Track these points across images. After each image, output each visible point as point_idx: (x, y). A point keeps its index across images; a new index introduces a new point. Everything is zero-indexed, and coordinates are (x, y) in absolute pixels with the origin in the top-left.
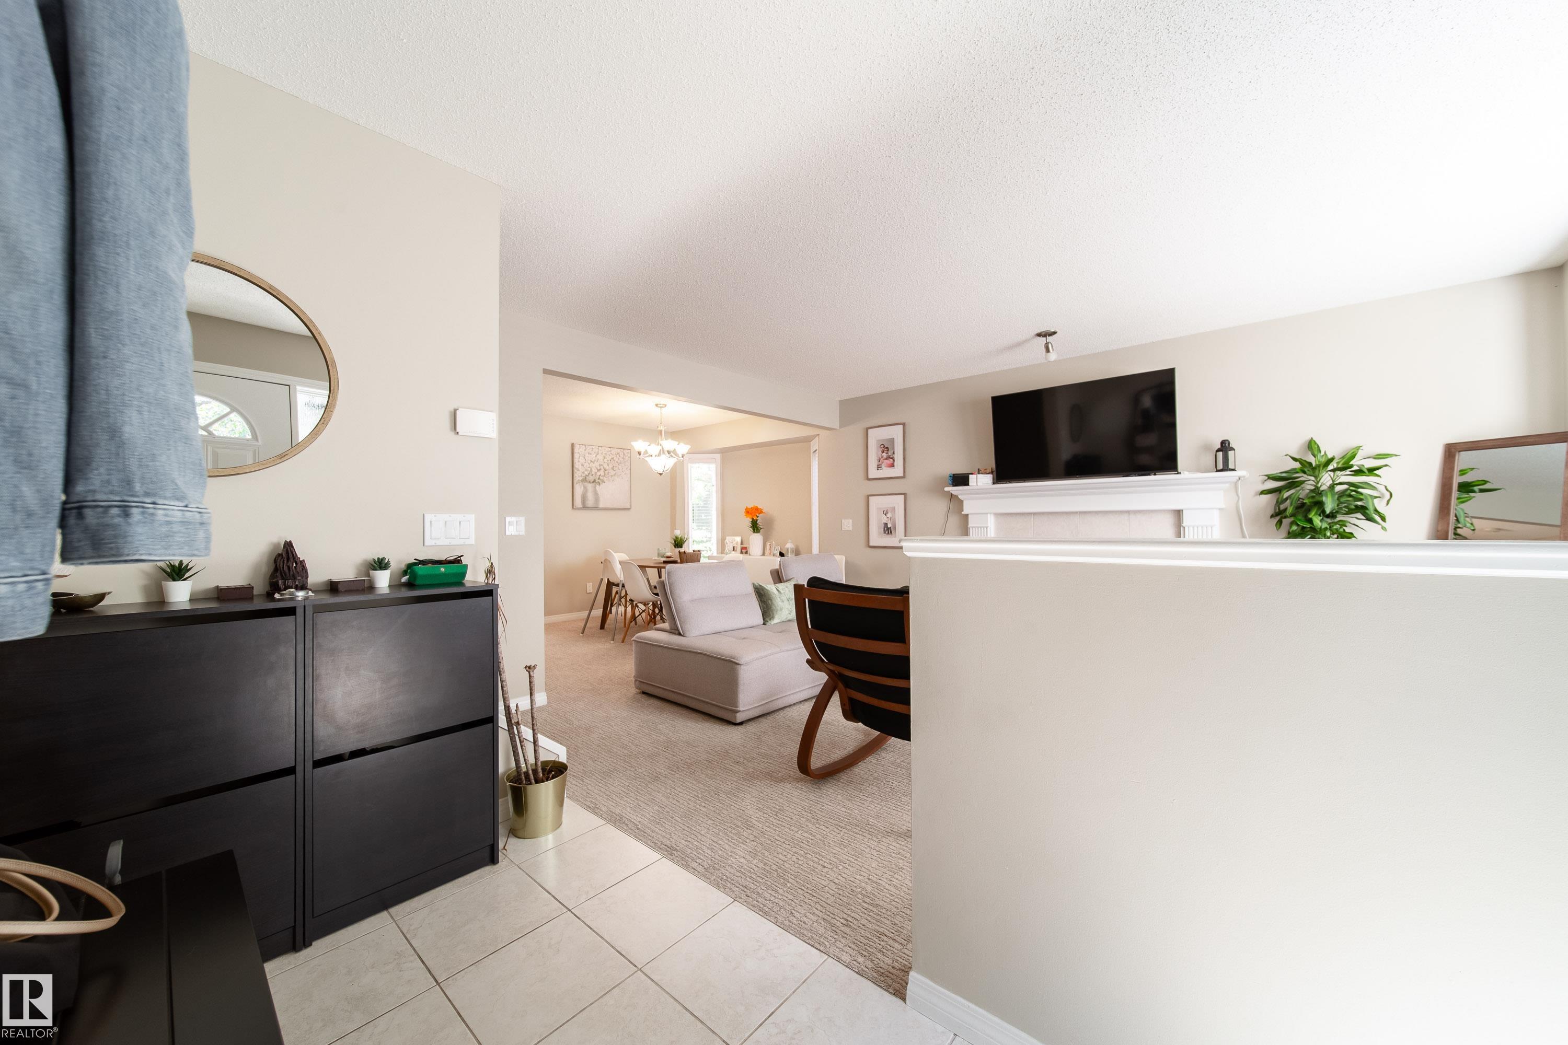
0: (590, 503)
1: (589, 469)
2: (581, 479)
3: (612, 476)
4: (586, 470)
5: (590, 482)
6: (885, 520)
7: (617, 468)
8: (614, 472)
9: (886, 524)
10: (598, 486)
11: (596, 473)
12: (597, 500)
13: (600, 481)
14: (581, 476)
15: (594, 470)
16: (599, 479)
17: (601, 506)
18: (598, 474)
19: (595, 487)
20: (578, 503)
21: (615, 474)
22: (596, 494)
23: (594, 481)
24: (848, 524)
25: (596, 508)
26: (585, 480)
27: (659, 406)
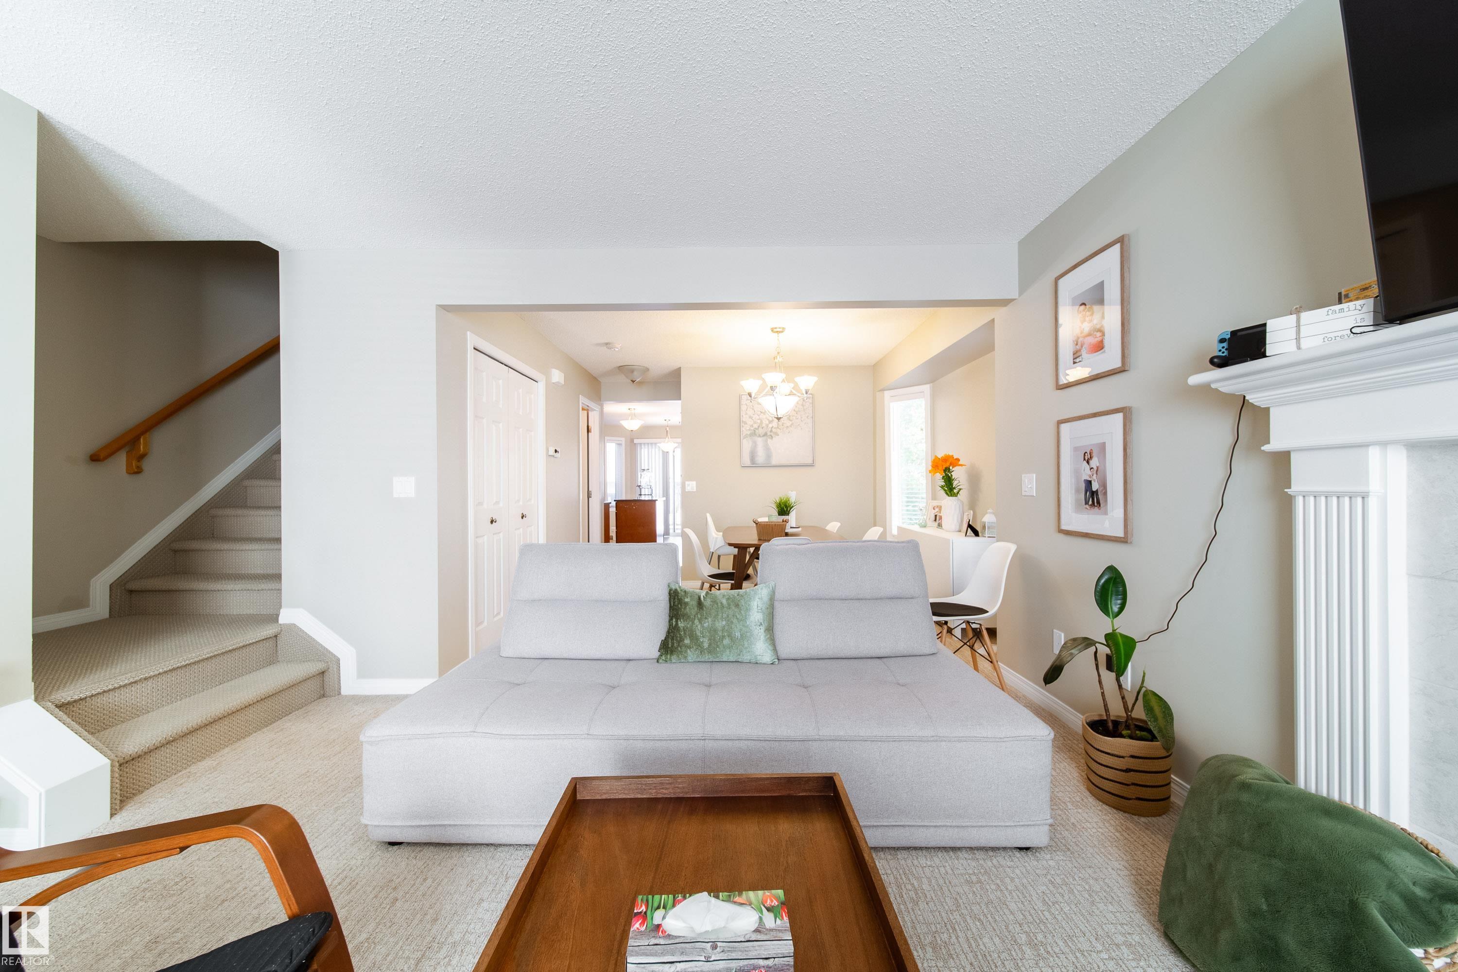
0: (761, 458)
1: (759, 421)
2: (749, 433)
3: (787, 427)
4: (755, 423)
5: (760, 436)
6: (1086, 474)
7: (794, 418)
8: (791, 423)
9: (1089, 483)
10: (769, 441)
11: (767, 426)
12: (769, 456)
13: (772, 434)
14: (749, 430)
15: (765, 422)
16: (771, 431)
17: (774, 462)
18: (770, 426)
19: (766, 441)
20: (747, 461)
21: (792, 424)
22: (767, 449)
23: (765, 435)
24: (1030, 484)
25: (768, 466)
26: (753, 434)
27: (775, 330)
